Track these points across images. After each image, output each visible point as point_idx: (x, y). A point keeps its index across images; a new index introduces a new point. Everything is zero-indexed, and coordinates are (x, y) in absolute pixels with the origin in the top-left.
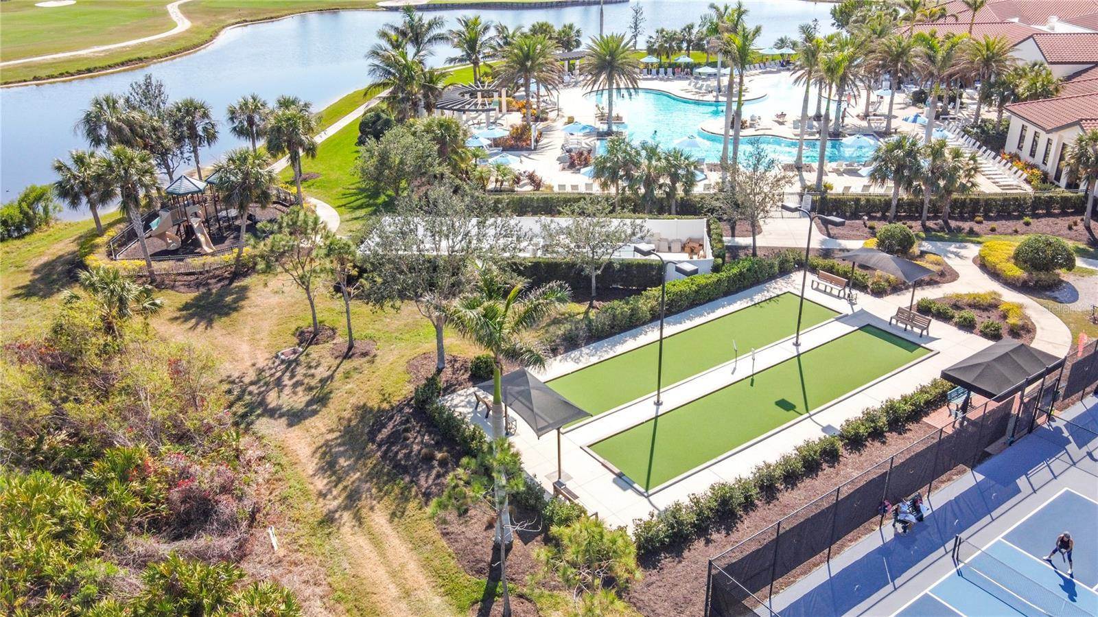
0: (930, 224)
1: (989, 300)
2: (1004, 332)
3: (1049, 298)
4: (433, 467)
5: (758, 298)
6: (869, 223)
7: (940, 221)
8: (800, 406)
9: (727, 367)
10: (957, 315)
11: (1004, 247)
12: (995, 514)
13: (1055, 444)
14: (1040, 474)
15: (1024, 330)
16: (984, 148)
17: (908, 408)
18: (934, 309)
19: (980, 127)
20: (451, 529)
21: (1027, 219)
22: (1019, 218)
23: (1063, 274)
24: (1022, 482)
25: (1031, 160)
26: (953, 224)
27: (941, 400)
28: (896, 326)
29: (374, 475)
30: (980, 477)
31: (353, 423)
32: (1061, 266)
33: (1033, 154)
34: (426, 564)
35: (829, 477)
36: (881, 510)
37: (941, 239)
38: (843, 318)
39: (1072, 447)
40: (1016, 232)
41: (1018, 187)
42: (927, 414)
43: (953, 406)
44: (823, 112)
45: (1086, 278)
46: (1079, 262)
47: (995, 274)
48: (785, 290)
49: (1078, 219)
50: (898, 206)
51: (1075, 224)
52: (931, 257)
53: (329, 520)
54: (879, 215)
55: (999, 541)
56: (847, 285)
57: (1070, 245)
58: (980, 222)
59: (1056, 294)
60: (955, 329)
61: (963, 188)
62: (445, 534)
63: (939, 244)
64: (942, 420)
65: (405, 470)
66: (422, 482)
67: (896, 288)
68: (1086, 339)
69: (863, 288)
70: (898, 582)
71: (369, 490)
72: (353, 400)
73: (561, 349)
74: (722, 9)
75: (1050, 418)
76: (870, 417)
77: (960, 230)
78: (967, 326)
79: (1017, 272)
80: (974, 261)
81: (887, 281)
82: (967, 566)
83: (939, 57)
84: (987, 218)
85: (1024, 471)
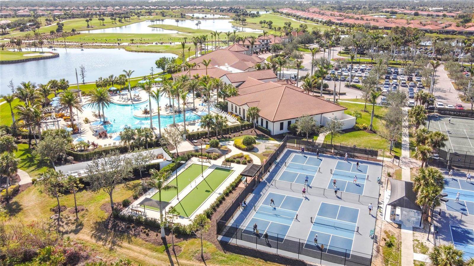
0: (219, 137)
1: (241, 155)
2: (247, 162)
3: (253, 152)
4: (131, 229)
5: (186, 167)
6: (204, 140)
7: (221, 136)
8: (211, 191)
9: (189, 186)
10: (235, 160)
11: (239, 141)
12: (259, 200)
13: (264, 184)
14: (264, 191)
15: (250, 161)
16: (223, 111)
17: (235, 184)
18: (230, 160)
19: (219, 104)
20: (147, 239)
21: (241, 131)
22: (239, 131)
23: (254, 145)
24: (261, 193)
25: (236, 114)
26: (224, 136)
27: (240, 181)
28: (223, 167)
29: (115, 236)
30: (254, 195)
31: (97, 227)
32: (253, 143)
33: (236, 112)
34: (147, 248)
35: (225, 203)
36: (239, 205)
37: (223, 141)
38: (210, 167)
39: (268, 184)
40: (240, 135)
41: (236, 122)
42: (238, 185)
43: (243, 182)
44: (172, 104)
45: (259, 145)
46: (257, 141)
47: (239, 148)
48: (192, 164)
49: (252, 129)
50: (210, 133)
51: (252, 131)
52: (224, 147)
53: (111, 249)
54: (204, 137)
55: (261, 205)
56: (208, 158)
57: (253, 137)
58: (230, 134)
59: (254, 150)
60: (236, 164)
61: (225, 126)
62: (146, 241)
63: (223, 142)
64: (242, 185)
65: (124, 232)
66: (131, 233)
67: (219, 157)
68: (264, 160)
69: (211, 158)
70: (247, 217)
71: (117, 240)
72: (91, 222)
73: (143, 193)
74: (128, 72)
75: (262, 179)
76: (228, 189)
77: (226, 137)
78: (238, 163)
79: (244, 147)
80: (233, 145)
81: (216, 155)
82: (257, 211)
83: (207, 89)
84: (232, 133)
85: (261, 191)
